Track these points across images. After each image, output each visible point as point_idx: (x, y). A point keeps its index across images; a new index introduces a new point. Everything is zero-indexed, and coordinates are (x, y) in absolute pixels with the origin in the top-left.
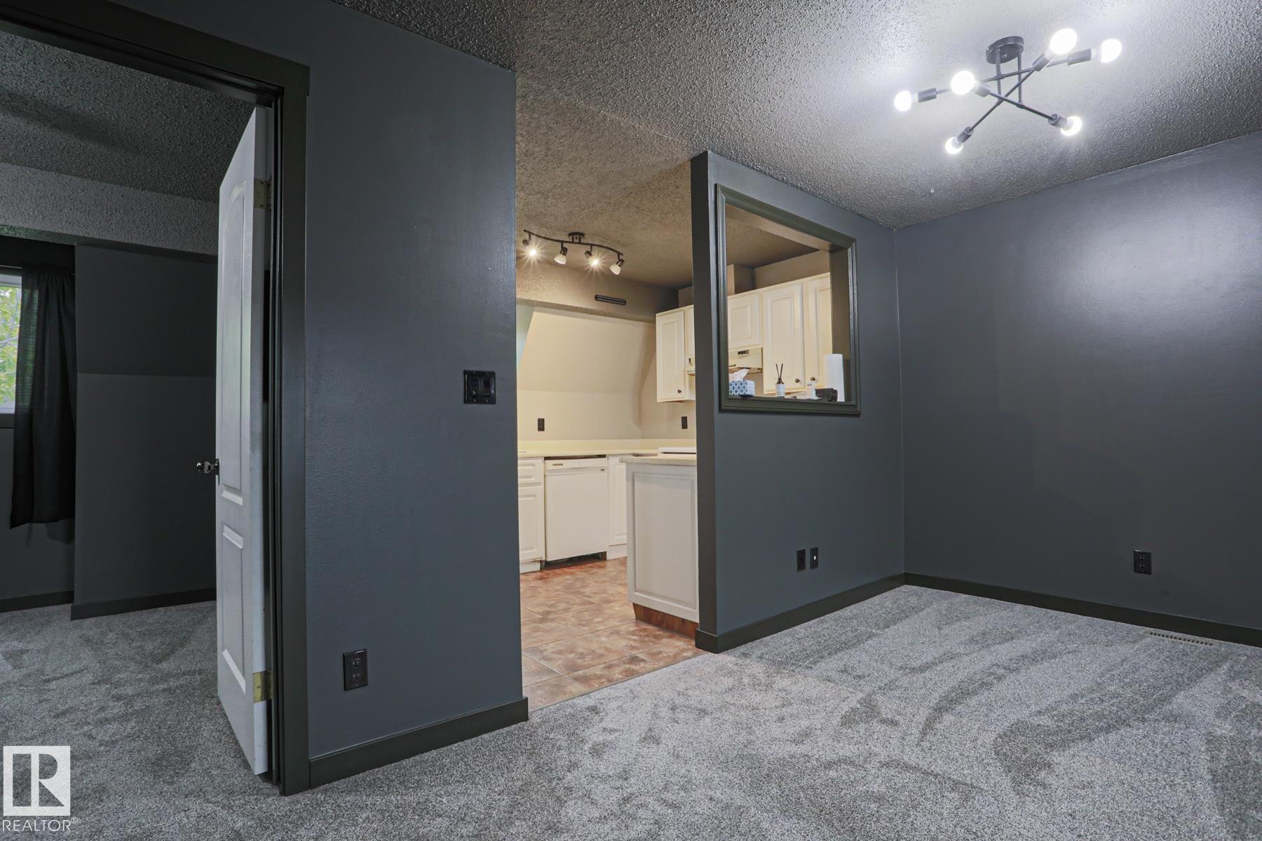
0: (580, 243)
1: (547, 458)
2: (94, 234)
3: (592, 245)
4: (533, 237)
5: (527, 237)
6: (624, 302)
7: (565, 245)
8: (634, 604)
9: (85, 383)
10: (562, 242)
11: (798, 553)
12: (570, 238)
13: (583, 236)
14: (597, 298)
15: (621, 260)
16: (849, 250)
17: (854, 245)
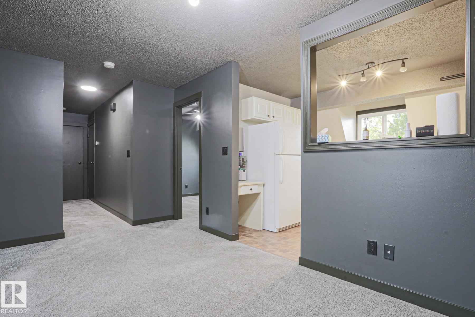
4: (344, 76)
11: (369, 242)
12: (367, 67)
13: (373, 63)
14: (442, 80)
15: (403, 63)
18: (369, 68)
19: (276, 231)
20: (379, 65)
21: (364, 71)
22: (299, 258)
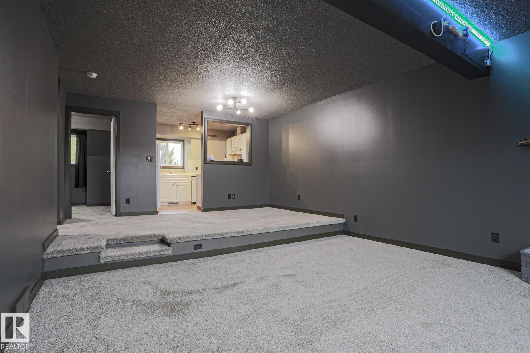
0: (195, 124)
1: (192, 176)
2: (91, 128)
3: (198, 125)
4: (181, 124)
5: (180, 124)
6: (217, 136)
7: (191, 125)
8: (197, 206)
9: (89, 158)
10: (190, 125)
16: (249, 126)
17: (251, 125)
18: (193, 124)
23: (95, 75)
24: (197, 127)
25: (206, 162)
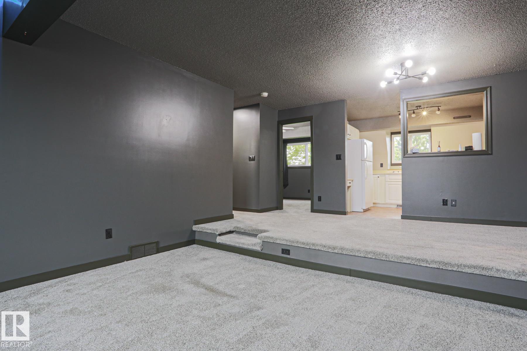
0: (420, 108)
6: (470, 116)
11: (443, 200)
12: (416, 108)
13: (421, 106)
14: (454, 118)
15: (439, 109)
16: (485, 92)
17: (489, 89)
18: (417, 109)
19: (362, 211)
20: (424, 108)
21: (414, 110)
22: (401, 215)
23: (265, 94)
24: (423, 110)
25: (406, 156)
